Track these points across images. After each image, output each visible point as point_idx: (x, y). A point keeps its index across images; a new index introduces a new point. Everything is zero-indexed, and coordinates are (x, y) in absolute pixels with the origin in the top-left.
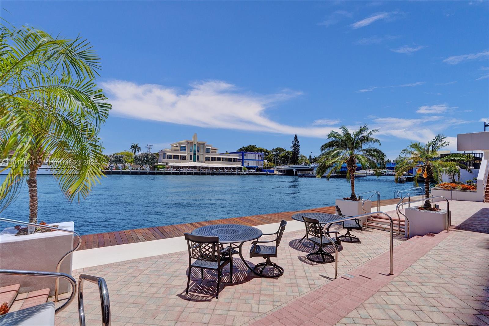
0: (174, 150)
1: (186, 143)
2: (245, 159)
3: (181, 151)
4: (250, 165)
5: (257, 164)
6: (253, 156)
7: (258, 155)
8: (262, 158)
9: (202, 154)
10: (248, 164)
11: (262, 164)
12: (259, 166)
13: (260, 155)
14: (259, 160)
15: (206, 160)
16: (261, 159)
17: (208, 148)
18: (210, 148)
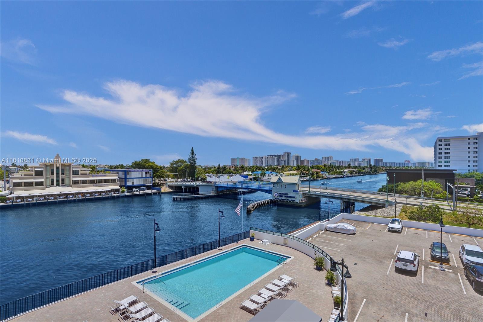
0: (24, 176)
1: (44, 166)
2: (127, 177)
3: (35, 175)
4: (134, 184)
5: (144, 182)
6: (139, 174)
7: (145, 172)
8: (150, 175)
9: (69, 177)
10: (133, 183)
11: (150, 182)
12: (147, 183)
13: (148, 172)
14: (146, 177)
15: (73, 184)
16: (149, 177)
17: (76, 170)
18: (79, 170)
